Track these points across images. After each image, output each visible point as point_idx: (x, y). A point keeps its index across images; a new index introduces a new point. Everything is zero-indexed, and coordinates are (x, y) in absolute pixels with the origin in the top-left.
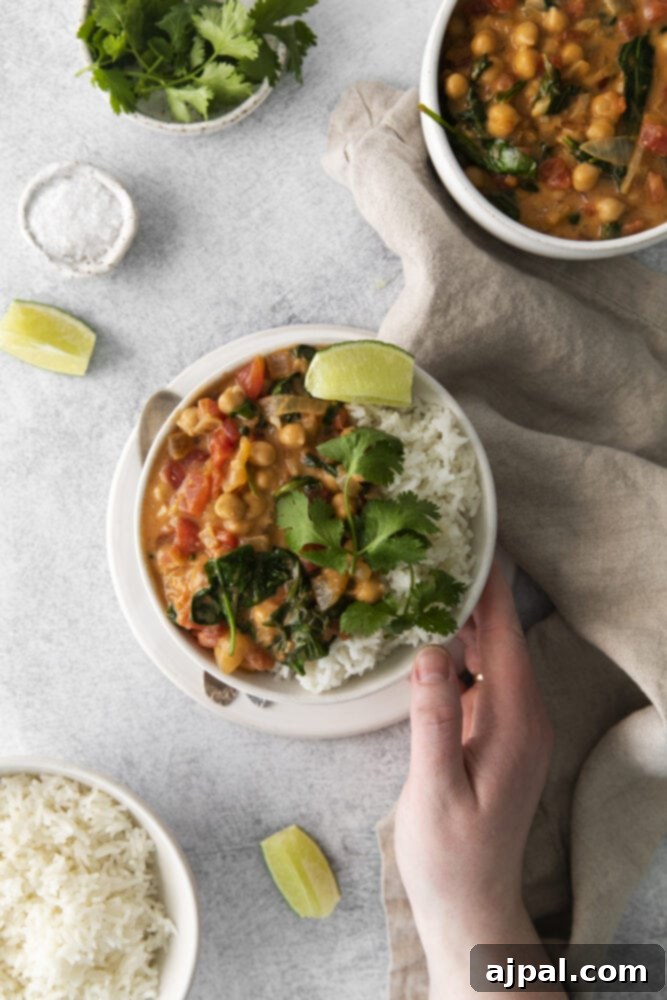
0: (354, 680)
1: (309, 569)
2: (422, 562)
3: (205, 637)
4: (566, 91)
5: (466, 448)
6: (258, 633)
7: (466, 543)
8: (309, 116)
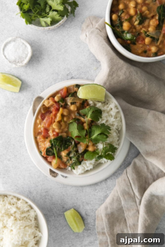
0: (87, 171)
1: (77, 142)
2: (106, 141)
3: (49, 159)
4: (143, 19)
5: (118, 112)
6: (63, 158)
7: (117, 137)
8: (76, 25)
